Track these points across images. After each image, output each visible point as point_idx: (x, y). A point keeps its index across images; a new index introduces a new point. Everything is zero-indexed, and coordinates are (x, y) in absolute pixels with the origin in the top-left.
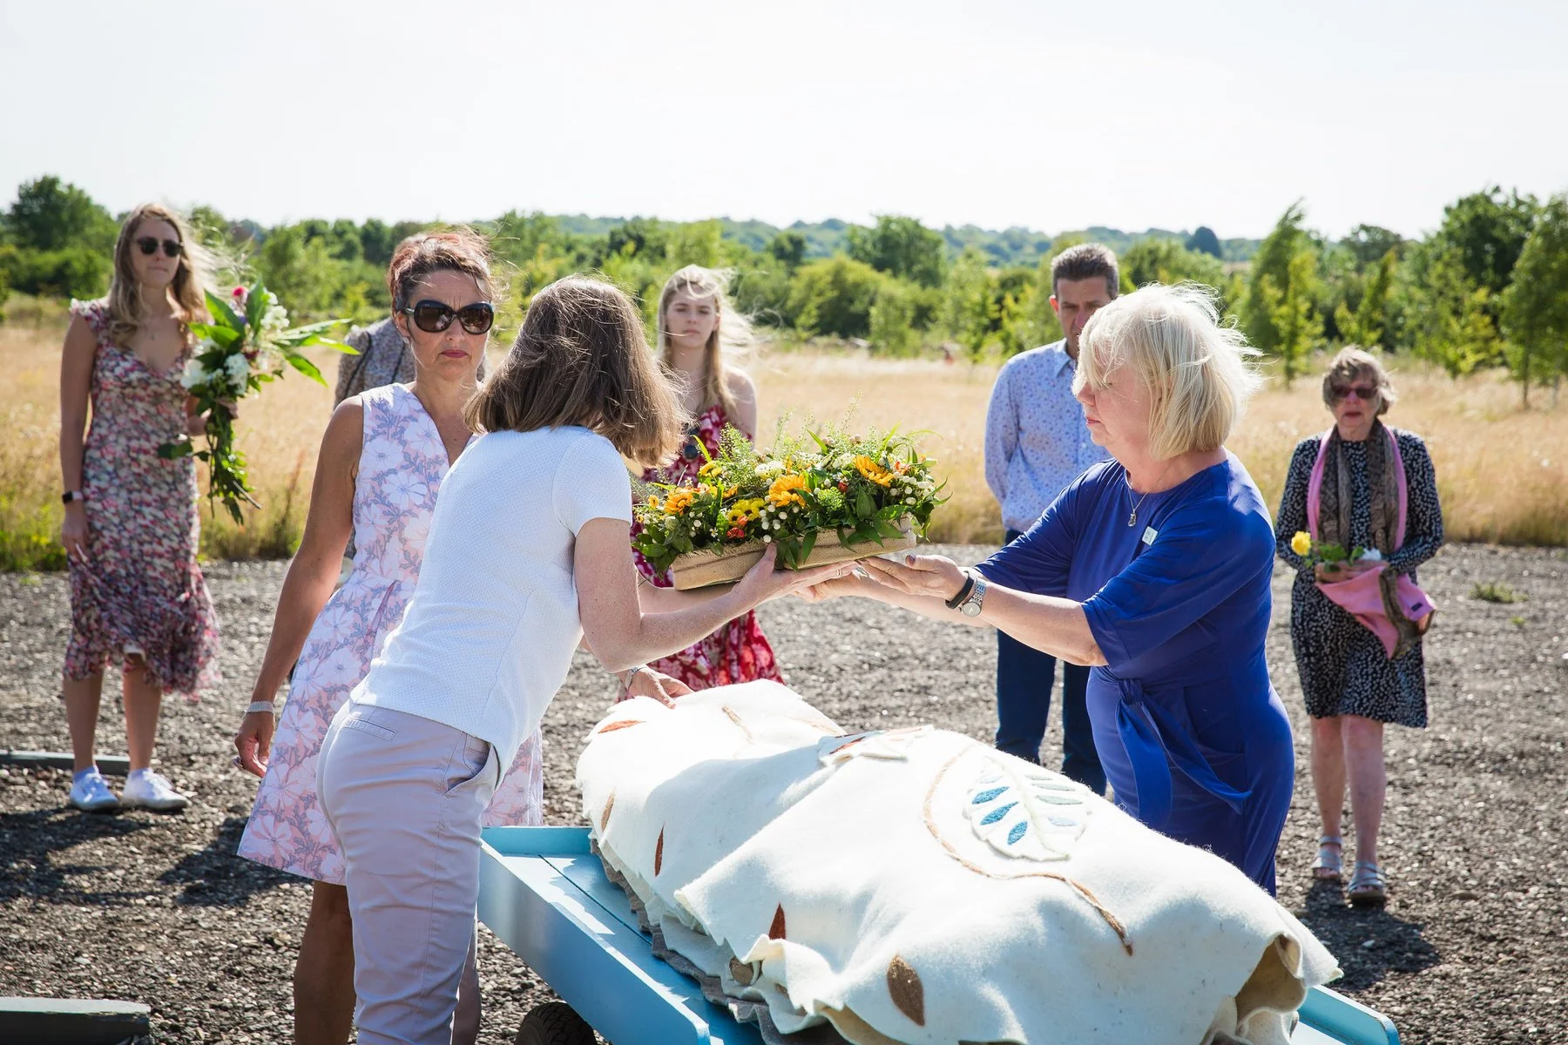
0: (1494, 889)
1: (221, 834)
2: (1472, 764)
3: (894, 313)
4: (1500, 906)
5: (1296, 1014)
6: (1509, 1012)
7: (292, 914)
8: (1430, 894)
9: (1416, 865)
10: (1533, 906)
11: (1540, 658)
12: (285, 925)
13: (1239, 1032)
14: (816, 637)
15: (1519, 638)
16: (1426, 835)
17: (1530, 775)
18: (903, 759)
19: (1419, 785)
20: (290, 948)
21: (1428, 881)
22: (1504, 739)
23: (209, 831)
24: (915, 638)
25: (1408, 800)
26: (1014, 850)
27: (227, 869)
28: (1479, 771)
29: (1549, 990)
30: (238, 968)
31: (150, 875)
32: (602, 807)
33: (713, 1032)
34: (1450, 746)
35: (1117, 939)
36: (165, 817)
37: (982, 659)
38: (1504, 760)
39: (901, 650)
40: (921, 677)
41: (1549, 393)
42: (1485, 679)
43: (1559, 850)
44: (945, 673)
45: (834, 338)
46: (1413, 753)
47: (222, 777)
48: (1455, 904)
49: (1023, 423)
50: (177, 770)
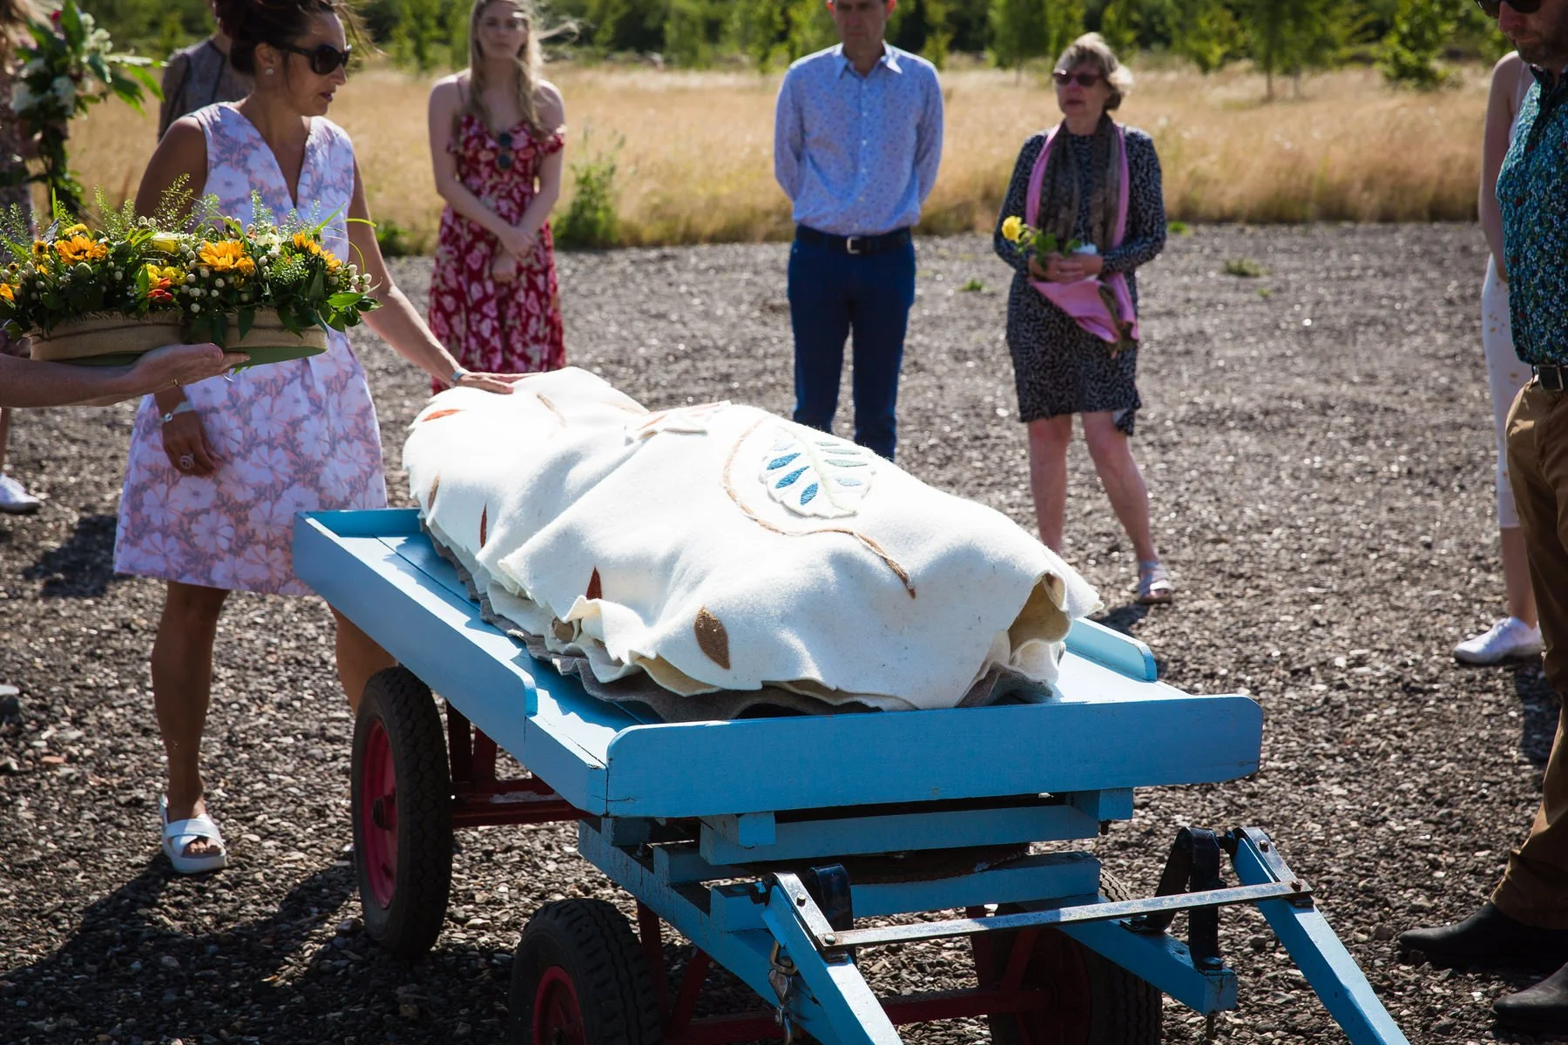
0: (1243, 532)
1: (75, 531)
2: (1223, 423)
3: (685, 26)
4: (1247, 547)
5: (1062, 644)
6: (1256, 639)
7: (147, 601)
8: (1185, 540)
9: (1173, 515)
10: (1276, 546)
11: (1283, 325)
12: (141, 611)
13: (1012, 662)
14: (625, 333)
15: (1265, 308)
16: (1182, 488)
17: (1274, 430)
18: (703, 433)
19: (1175, 444)
20: (146, 632)
21: (1184, 529)
22: (1251, 399)
23: (63, 529)
24: (716, 330)
25: (1166, 458)
26: (807, 509)
27: (82, 563)
28: (1229, 429)
29: (1290, 618)
30: (99, 651)
31: (10, 571)
32: (429, 488)
33: (539, 685)
34: (1204, 408)
35: (900, 584)
36: (21, 518)
37: (779, 347)
38: (1251, 418)
39: (704, 342)
40: (723, 366)
41: (1289, 82)
42: (1234, 347)
43: (1299, 496)
44: (745, 362)
45: (631, 54)
46: (1171, 415)
47: (72, 480)
48: (1208, 547)
49: (807, 126)
50: (29, 474)
